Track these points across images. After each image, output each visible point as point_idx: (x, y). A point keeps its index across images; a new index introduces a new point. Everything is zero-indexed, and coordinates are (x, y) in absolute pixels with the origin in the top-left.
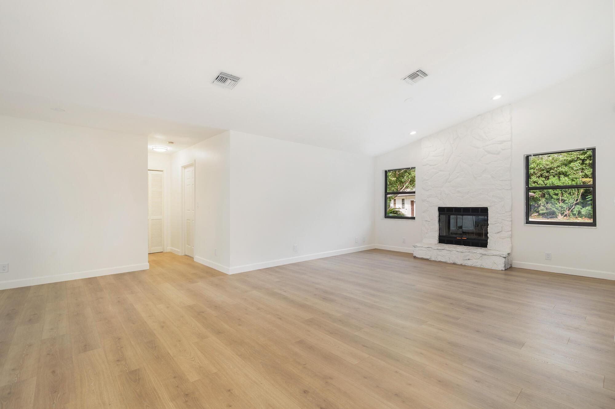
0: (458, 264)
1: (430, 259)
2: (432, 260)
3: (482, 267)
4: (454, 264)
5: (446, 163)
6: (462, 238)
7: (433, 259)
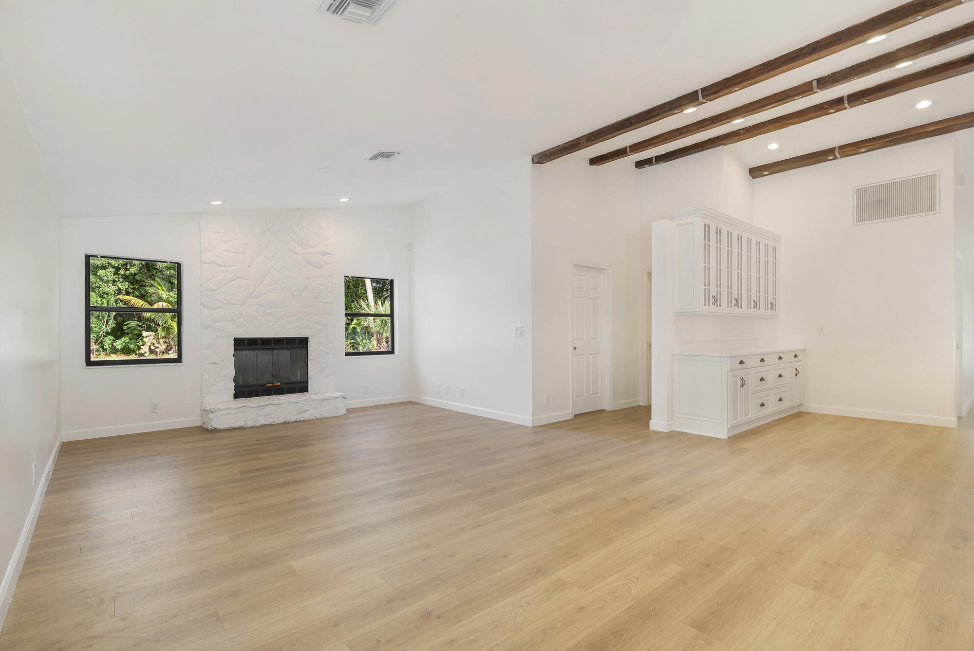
0: (291, 421)
1: (244, 427)
2: (249, 426)
3: (321, 417)
4: (286, 423)
5: (249, 267)
6: (274, 384)
7: (250, 424)
